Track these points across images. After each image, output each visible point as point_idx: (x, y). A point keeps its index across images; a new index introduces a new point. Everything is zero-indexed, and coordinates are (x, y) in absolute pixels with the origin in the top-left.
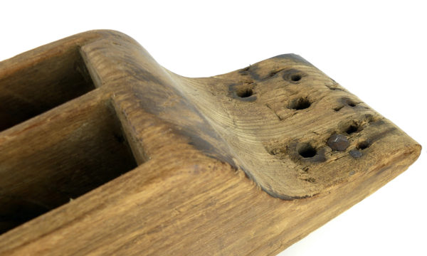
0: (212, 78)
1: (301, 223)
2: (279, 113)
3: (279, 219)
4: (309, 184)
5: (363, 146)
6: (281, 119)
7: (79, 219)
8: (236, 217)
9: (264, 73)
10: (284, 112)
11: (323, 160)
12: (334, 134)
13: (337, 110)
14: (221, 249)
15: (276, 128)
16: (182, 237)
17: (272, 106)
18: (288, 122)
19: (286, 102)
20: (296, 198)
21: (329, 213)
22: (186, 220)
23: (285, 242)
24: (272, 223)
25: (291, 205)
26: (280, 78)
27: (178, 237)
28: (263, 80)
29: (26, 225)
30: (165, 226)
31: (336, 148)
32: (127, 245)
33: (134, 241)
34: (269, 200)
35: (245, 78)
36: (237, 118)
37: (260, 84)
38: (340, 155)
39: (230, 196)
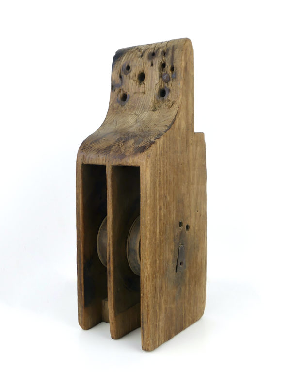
0: (109, 106)
1: (187, 114)
2: (141, 91)
3: (180, 126)
4: (174, 105)
5: (172, 69)
6: (144, 93)
7: (146, 194)
8: (170, 144)
9: (118, 81)
10: (142, 89)
11: (169, 91)
12: (161, 76)
13: (152, 65)
14: (178, 152)
15: (147, 98)
16: (167, 166)
17: (136, 91)
18: (147, 90)
19: (138, 83)
20: (176, 116)
21: (190, 99)
22: (162, 163)
23: (191, 122)
24: (179, 129)
25: (177, 120)
26: (124, 76)
27: (166, 167)
28: (122, 84)
29: (141, 208)
30: (160, 171)
31: (167, 81)
32: (160, 183)
33: (160, 182)
34: (170, 130)
35: (117, 91)
36: (134, 112)
37: (123, 87)
38: (171, 82)
39: (162, 146)
